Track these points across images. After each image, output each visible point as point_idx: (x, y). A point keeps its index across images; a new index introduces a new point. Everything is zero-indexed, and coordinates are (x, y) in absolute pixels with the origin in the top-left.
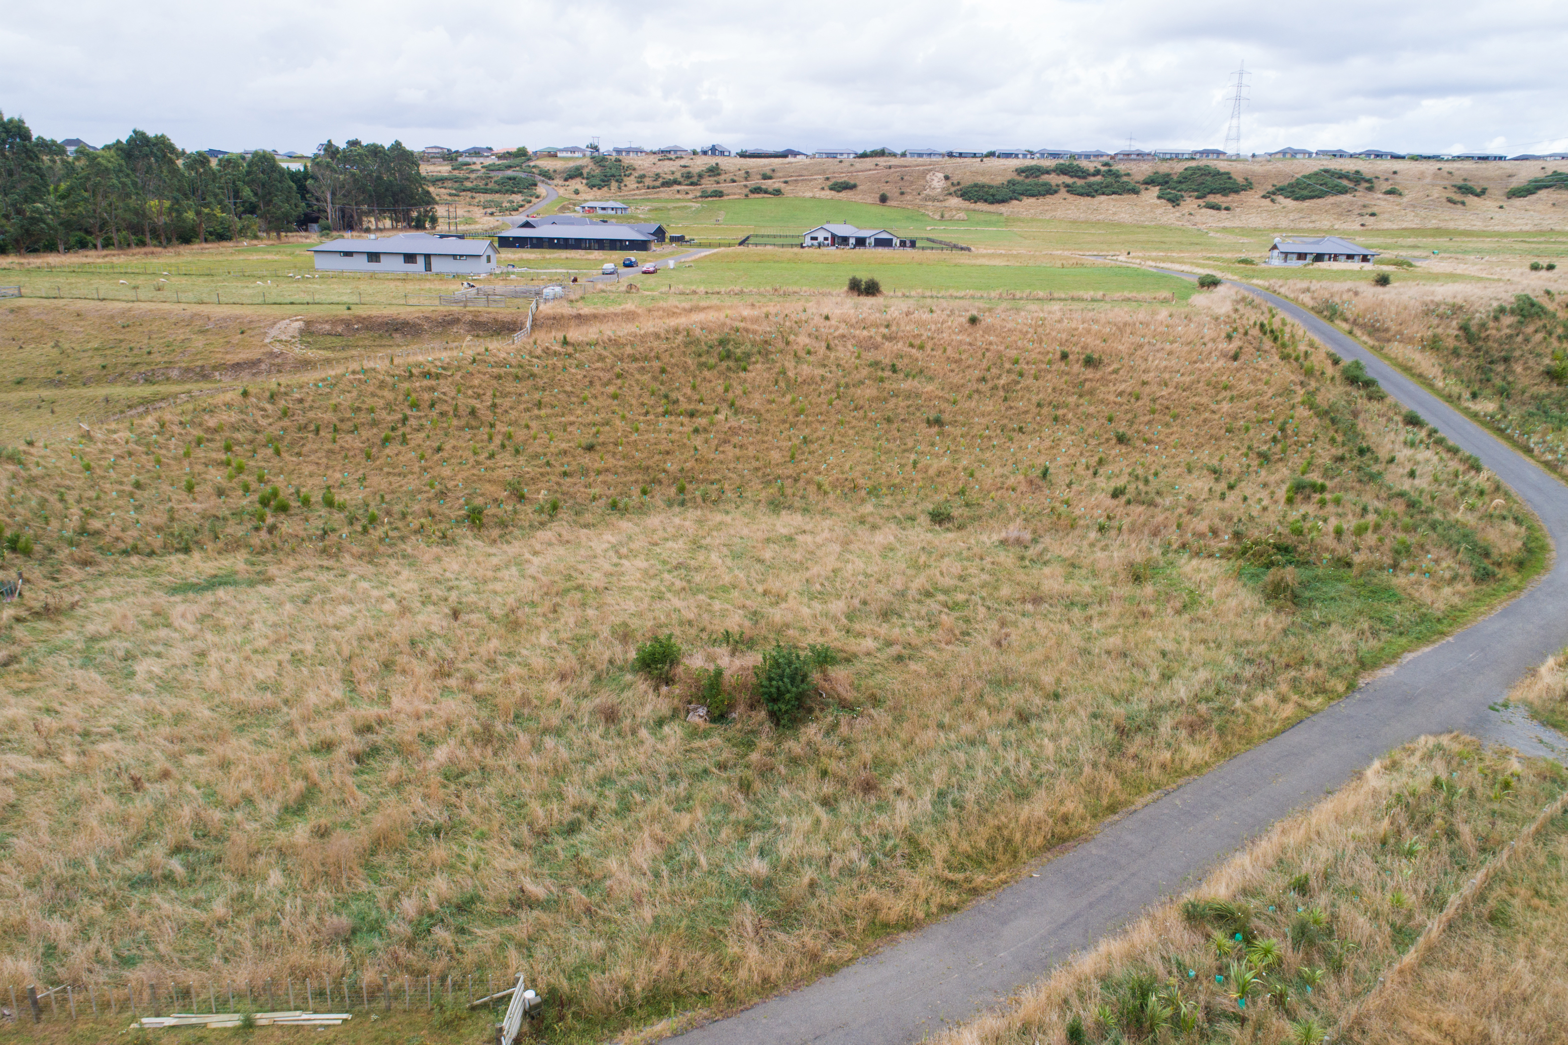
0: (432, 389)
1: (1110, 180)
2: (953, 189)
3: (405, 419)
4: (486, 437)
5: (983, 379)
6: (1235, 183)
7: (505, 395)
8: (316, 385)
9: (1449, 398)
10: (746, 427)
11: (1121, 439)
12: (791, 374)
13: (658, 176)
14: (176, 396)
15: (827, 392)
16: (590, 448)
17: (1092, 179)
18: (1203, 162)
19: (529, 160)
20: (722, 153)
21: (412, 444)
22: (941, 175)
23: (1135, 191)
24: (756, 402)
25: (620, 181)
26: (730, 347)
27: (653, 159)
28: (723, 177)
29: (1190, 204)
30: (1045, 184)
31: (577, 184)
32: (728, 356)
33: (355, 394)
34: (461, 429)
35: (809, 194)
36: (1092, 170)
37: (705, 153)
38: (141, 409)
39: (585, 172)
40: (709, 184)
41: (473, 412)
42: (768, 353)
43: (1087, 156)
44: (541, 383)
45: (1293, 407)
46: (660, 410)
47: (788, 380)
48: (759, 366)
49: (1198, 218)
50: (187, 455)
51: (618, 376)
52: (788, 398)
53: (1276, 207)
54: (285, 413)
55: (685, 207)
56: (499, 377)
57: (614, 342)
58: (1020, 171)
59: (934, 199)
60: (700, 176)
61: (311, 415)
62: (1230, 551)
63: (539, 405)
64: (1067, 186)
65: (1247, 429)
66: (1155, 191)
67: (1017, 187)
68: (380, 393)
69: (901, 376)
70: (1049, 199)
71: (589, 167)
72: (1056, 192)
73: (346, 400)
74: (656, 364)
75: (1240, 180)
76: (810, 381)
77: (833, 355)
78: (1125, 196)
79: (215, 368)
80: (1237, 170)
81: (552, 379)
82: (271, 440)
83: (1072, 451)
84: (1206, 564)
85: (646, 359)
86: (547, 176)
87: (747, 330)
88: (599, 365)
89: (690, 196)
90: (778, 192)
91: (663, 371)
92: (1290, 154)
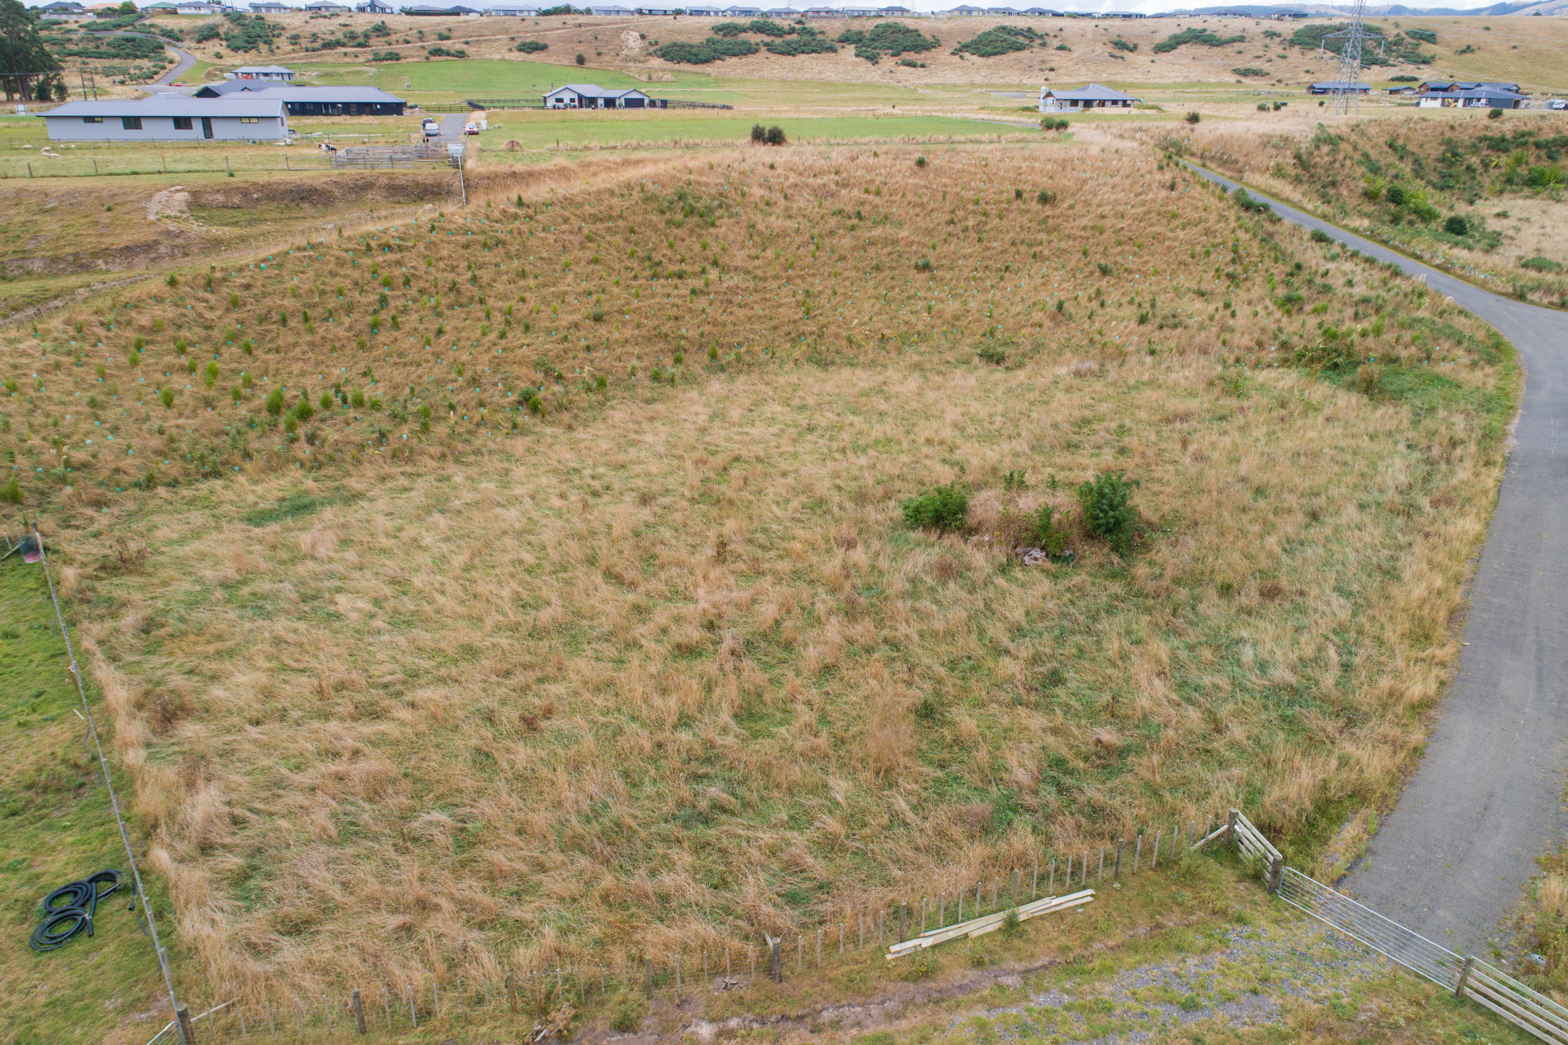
0: (399, 263)
1: (806, 38)
2: (652, 49)
3: (383, 301)
4: (482, 315)
5: (952, 222)
6: (925, 40)
7: (481, 267)
8: (257, 266)
9: (1324, 217)
10: (743, 286)
11: (1105, 271)
12: (761, 227)
13: (314, 37)
14: (72, 291)
15: (805, 244)
16: (598, 319)
17: (789, 38)
18: (891, 20)
19: (141, 17)
20: (383, 10)
21: (407, 327)
22: (636, 34)
23: (833, 50)
24: (739, 257)
25: (269, 43)
26: (691, 201)
27: (306, 16)
28: (393, 38)
29: (887, 62)
30: (745, 43)
31: (214, 46)
32: (691, 212)
33: (311, 274)
34: (451, 307)
35: (497, 56)
36: (787, 28)
37: (362, 9)
38: (31, 311)
39: (222, 31)
40: (379, 45)
41: (454, 287)
42: (728, 207)
43: (779, 14)
44: (513, 250)
45: (1234, 231)
46: (648, 273)
47: (760, 233)
48: (726, 220)
49: (899, 76)
50: (134, 363)
51: (589, 239)
52: (769, 253)
53: (966, 63)
54: (235, 304)
55: (359, 72)
56: (466, 246)
57: (569, 202)
58: (717, 29)
59: (635, 60)
60: (366, 36)
61: (268, 302)
62: (1286, 360)
63: (523, 275)
64: (766, 45)
65: (1208, 253)
66: (851, 49)
67: (718, 46)
68: (341, 271)
69: (869, 224)
70: (751, 58)
71: (226, 27)
72: (757, 51)
73: (304, 282)
74: (621, 223)
75: (929, 37)
76: (784, 234)
77: (795, 205)
78: (824, 55)
79: (95, 255)
80: (923, 27)
81: (523, 244)
82: (234, 337)
83: (1065, 285)
84: (1272, 374)
85: (610, 218)
86: (175, 37)
87: (699, 183)
88: (565, 227)
89: (361, 59)
90: (461, 54)
91: (632, 231)
92: (966, 11)
